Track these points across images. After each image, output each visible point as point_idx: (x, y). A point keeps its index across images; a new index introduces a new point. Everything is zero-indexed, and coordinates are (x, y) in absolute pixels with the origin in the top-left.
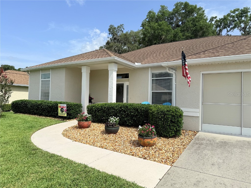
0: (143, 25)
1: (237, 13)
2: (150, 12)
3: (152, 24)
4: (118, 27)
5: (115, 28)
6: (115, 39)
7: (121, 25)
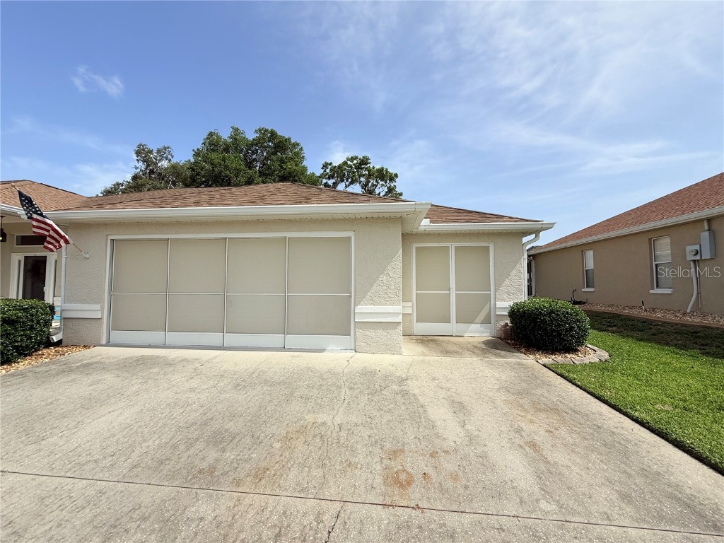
0: (197, 154)
1: (355, 162)
2: (211, 134)
3: (213, 156)
4: (159, 151)
5: (151, 152)
6: (152, 172)
7: (165, 148)
